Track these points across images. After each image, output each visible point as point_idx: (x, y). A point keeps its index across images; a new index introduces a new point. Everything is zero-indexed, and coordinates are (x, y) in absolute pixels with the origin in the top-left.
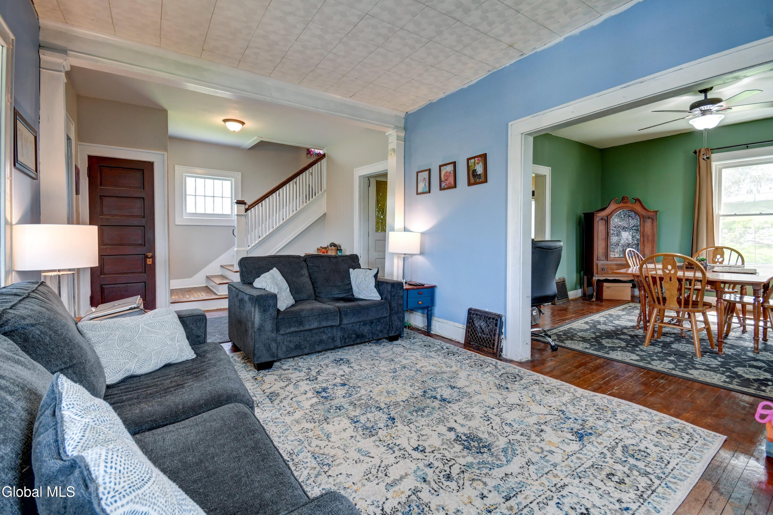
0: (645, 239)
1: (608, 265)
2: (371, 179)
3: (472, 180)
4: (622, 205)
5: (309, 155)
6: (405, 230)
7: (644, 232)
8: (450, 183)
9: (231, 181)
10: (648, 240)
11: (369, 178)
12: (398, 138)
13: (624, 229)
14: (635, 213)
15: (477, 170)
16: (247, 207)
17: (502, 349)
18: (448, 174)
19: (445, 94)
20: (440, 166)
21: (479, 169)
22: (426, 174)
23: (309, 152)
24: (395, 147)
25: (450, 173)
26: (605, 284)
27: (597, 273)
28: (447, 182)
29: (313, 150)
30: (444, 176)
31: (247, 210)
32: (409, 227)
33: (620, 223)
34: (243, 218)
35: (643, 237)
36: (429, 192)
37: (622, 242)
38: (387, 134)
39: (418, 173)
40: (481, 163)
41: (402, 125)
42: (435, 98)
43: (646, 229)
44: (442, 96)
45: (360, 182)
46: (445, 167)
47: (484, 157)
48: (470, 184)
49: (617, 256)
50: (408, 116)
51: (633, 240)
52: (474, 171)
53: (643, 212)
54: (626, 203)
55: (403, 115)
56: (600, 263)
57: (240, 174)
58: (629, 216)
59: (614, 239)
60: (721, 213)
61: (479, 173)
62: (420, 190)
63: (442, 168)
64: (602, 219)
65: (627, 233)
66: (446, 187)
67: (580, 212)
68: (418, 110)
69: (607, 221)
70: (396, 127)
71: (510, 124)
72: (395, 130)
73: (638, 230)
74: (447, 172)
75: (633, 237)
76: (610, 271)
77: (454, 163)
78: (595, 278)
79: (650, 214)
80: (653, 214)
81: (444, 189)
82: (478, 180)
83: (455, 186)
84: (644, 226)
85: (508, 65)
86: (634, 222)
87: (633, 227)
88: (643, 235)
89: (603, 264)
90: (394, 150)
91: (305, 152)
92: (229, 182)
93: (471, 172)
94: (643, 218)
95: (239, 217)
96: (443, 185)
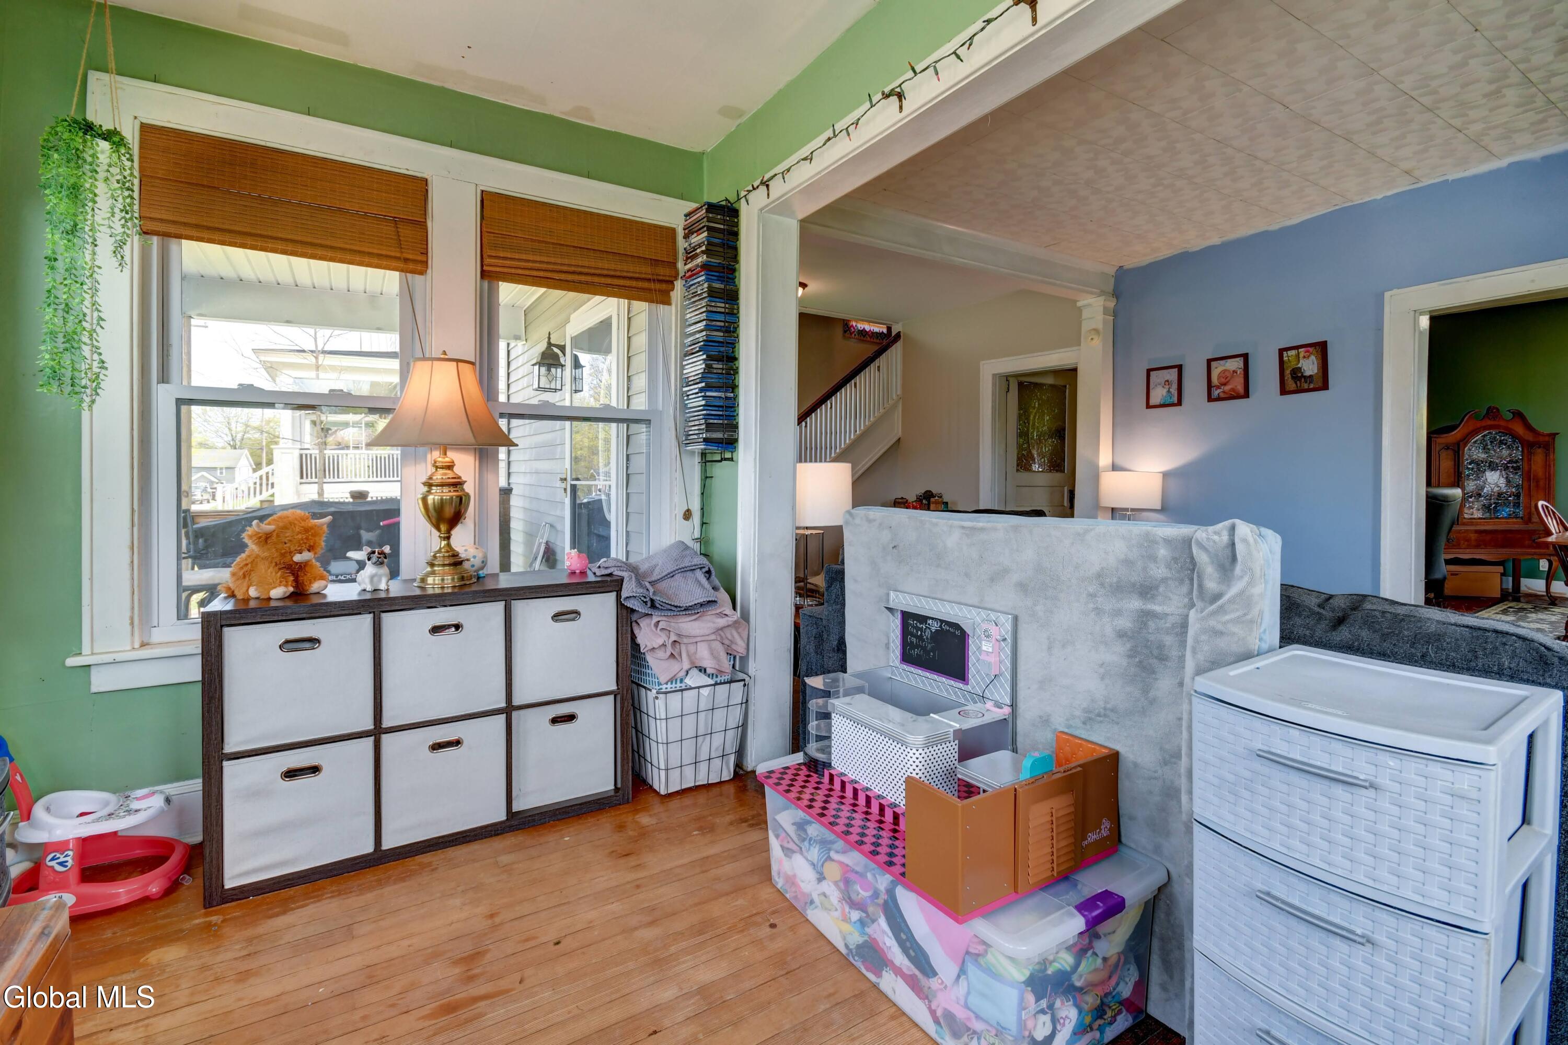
2: (1011, 380)
3: (1291, 385)
5: (847, 335)
6: (1115, 468)
8: (1232, 390)
11: (1007, 378)
12: (1106, 311)
15: (1304, 368)
18: (1228, 375)
19: (1227, 239)
20: (1209, 362)
21: (1310, 366)
22: (1172, 375)
23: (848, 328)
24: (1100, 326)
25: (1235, 372)
28: (1227, 388)
29: (854, 324)
30: (1219, 378)
32: (1120, 462)
36: (1179, 403)
38: (1079, 304)
39: (1149, 371)
40: (1313, 358)
41: (1110, 288)
42: (1199, 245)
45: (994, 384)
47: (1321, 348)
48: (1284, 391)
50: (1122, 274)
52: (1297, 370)
55: (1112, 271)
61: (1307, 373)
62: (1155, 401)
63: (1213, 364)
66: (1222, 395)
68: (1150, 265)
70: (1103, 293)
71: (1387, 295)
72: (1102, 298)
74: (1225, 371)
77: (1245, 357)
81: (1219, 399)
82: (1306, 386)
83: (1246, 395)
85: (1379, 197)
90: (1096, 331)
91: (841, 329)
93: (1288, 372)
96: (1216, 393)
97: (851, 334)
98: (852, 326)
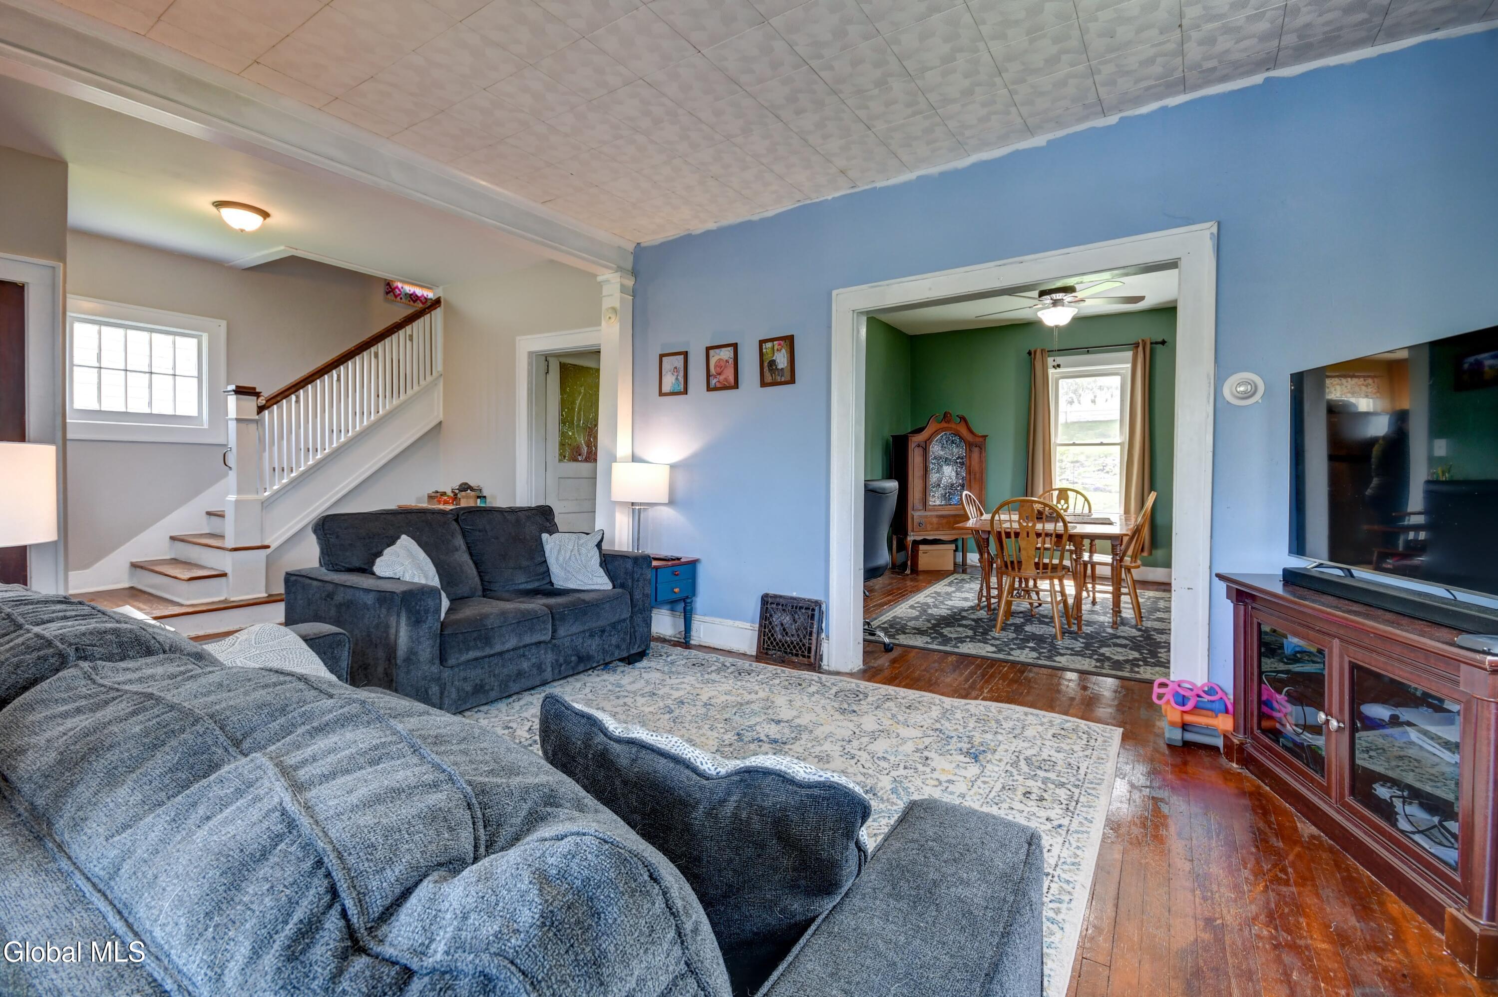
0: (972, 477)
1: (926, 517)
2: (550, 359)
3: (768, 378)
4: (945, 425)
5: (391, 296)
6: (635, 459)
7: (970, 466)
8: (726, 379)
9: (199, 338)
10: (975, 478)
11: (547, 357)
12: (623, 289)
13: (947, 461)
14: (961, 438)
15: (778, 361)
16: (262, 401)
17: (822, 656)
18: (723, 364)
19: (719, 225)
20: (708, 349)
21: (782, 360)
22: (679, 361)
23: (390, 289)
24: (617, 305)
25: (727, 361)
26: (922, 547)
27: (913, 531)
28: (722, 378)
29: (400, 285)
30: (716, 366)
31: (261, 409)
32: (639, 453)
33: (942, 453)
34: (253, 427)
35: (970, 474)
36: (685, 392)
37: (944, 481)
38: (599, 279)
39: (662, 356)
40: (784, 351)
41: (629, 265)
42: (698, 227)
43: (973, 463)
44: (711, 225)
45: (530, 364)
46: (717, 351)
47: (789, 341)
48: (763, 384)
49: (938, 503)
50: (640, 251)
51: (957, 477)
52: (772, 363)
53: (969, 437)
54: (948, 422)
55: (631, 247)
56: (916, 514)
57: (224, 323)
58: (953, 442)
59: (933, 477)
60: (1058, 442)
61: (780, 366)
62: (666, 388)
63: (712, 352)
64: (919, 446)
65: (951, 467)
66: (718, 385)
67: (887, 433)
68: (663, 245)
69: (925, 449)
70: (620, 269)
71: (834, 293)
72: (619, 274)
73: (962, 464)
74: (720, 360)
75: (957, 474)
76: (929, 527)
77: (735, 346)
78: (910, 538)
79: (977, 440)
80: (981, 439)
81: (716, 389)
82: (779, 379)
83: (736, 386)
84: (970, 457)
85: (830, 198)
86: (958, 451)
87: (958, 458)
88: (969, 472)
89: (920, 517)
90: (614, 310)
91: (382, 290)
92: (194, 342)
93: (766, 364)
94: (970, 446)
95: (243, 425)
96: (713, 382)
97: (396, 296)
98: (397, 287)
